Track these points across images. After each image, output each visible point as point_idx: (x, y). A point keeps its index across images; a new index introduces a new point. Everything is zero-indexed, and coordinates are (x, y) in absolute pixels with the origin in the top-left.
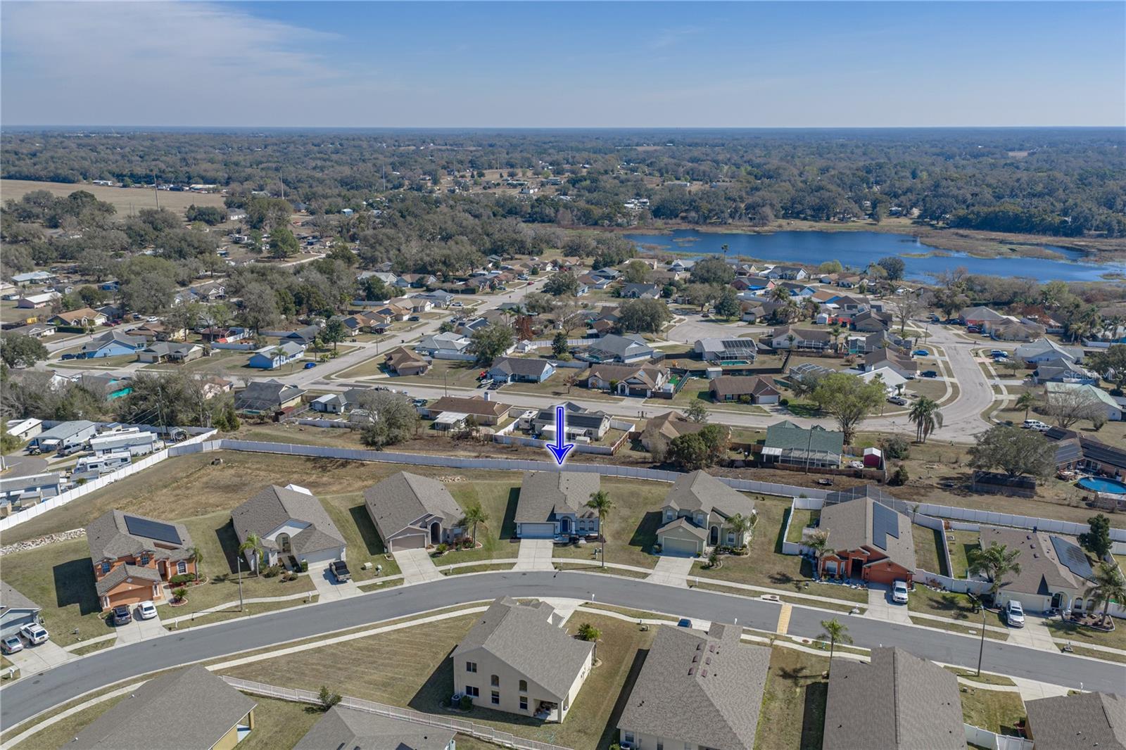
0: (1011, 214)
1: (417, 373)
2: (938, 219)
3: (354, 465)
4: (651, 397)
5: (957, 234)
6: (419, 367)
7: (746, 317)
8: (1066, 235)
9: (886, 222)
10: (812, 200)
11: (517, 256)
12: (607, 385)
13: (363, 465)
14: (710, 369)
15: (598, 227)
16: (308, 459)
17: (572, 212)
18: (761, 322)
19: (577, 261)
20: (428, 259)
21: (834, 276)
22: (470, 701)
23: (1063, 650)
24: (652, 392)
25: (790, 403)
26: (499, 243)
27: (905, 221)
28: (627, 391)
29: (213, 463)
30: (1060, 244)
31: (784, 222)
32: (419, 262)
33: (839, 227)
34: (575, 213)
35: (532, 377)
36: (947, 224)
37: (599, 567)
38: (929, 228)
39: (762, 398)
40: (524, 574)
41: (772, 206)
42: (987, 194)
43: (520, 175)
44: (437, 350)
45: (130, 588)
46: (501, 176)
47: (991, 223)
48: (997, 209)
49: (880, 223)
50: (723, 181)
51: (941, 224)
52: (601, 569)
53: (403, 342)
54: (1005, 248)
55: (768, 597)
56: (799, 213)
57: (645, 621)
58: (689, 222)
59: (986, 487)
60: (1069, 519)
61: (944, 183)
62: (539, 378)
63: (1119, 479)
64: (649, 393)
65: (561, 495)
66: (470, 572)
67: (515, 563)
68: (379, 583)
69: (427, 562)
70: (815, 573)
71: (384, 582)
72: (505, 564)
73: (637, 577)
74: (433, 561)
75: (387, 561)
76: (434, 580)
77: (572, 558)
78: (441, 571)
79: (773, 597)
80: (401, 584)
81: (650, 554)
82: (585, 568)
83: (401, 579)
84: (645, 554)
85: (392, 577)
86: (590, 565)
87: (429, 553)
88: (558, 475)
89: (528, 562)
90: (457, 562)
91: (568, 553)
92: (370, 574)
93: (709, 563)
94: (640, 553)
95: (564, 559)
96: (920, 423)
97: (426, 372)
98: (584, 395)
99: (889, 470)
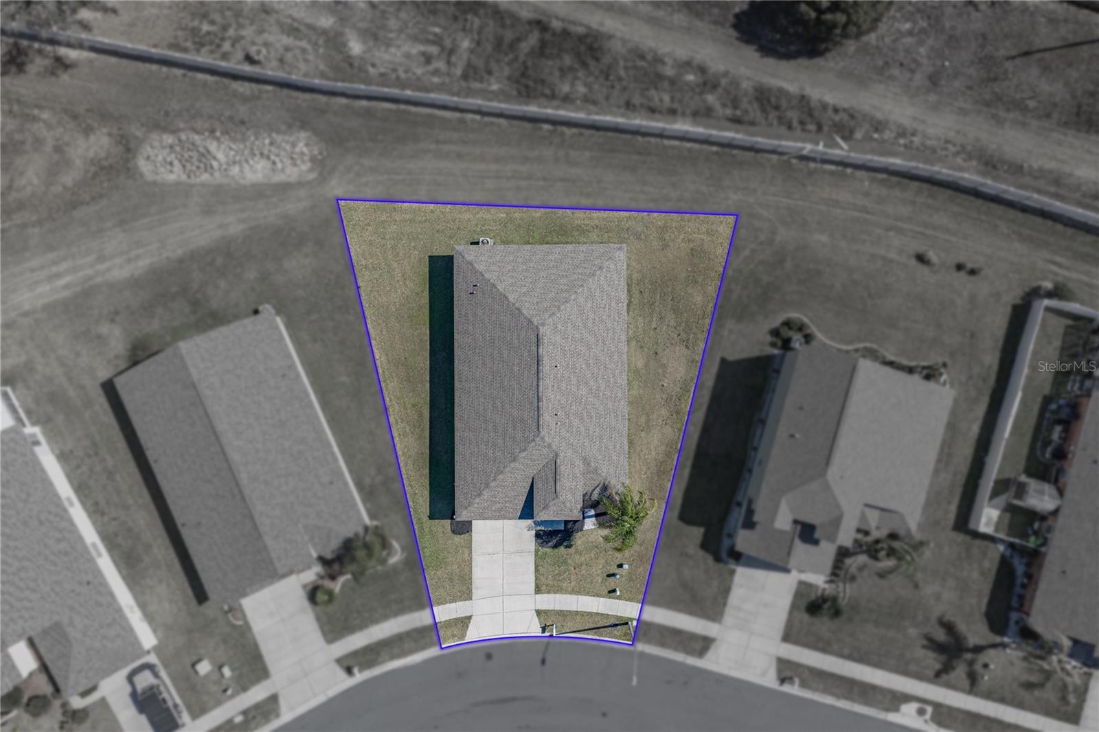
3: (39, 62)
65: (545, 451)
66: (393, 657)
67: (469, 618)
68: (239, 719)
69: (307, 622)
70: (1014, 616)
71: (245, 713)
72: (450, 623)
73: (690, 652)
74: (318, 619)
75: (234, 627)
76: (332, 692)
77: (573, 592)
78: (339, 661)
79: (921, 712)
80: (278, 715)
81: (718, 559)
82: (598, 626)
83: (274, 699)
84: (710, 559)
85: (257, 694)
86: (607, 616)
87: (304, 586)
88: (534, 348)
89: (492, 614)
90: (362, 626)
91: (565, 572)
92: (214, 688)
93: (824, 590)
94: (701, 553)
95: (557, 595)
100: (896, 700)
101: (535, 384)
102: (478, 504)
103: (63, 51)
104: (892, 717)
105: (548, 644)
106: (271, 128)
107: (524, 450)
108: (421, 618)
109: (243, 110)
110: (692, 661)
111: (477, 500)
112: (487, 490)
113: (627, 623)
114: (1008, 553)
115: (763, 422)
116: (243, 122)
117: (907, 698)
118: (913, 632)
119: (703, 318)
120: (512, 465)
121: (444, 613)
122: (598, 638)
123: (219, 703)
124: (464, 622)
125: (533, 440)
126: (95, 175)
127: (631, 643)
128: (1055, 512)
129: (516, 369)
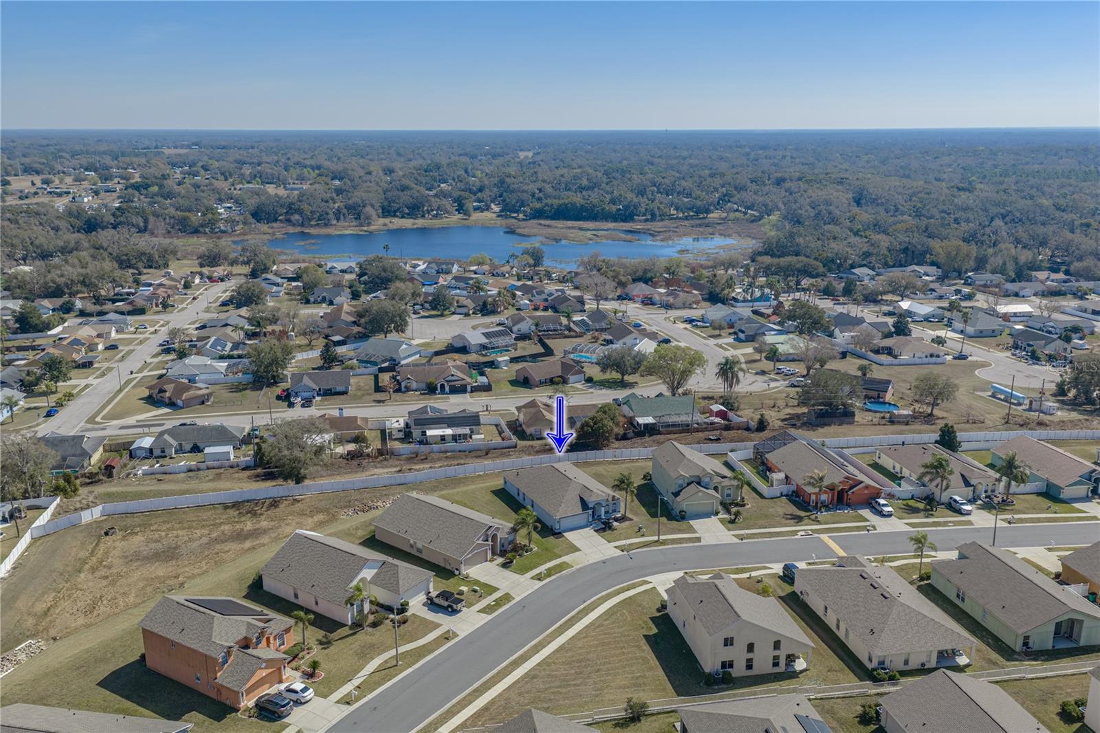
0: (578, 205)
1: (203, 403)
2: (517, 212)
3: (285, 502)
4: (472, 392)
5: (540, 224)
6: (204, 396)
7: (459, 310)
8: (624, 221)
9: (476, 216)
10: (405, 198)
11: (145, 271)
12: (424, 386)
13: (296, 501)
14: (500, 359)
15: (201, 235)
16: (226, 507)
17: (165, 219)
18: (473, 313)
19: (224, 271)
20: (63, 280)
21: (486, 268)
22: (730, 674)
23: (1010, 523)
24: (472, 387)
25: (595, 379)
26: (124, 257)
27: (487, 215)
28: (447, 389)
29: (106, 534)
30: (625, 229)
31: (387, 221)
32: (51, 284)
33: (437, 223)
34: (168, 221)
35: (340, 389)
36: (526, 216)
37: (657, 541)
38: (514, 220)
39: (572, 378)
40: (604, 562)
41: (373, 206)
42: (548, 189)
43: (57, 182)
44: (197, 375)
45: (264, 674)
46: (33, 184)
47: (564, 213)
48: (566, 201)
49: (471, 218)
50: (294, 183)
51: (521, 216)
52: (657, 542)
53: (132, 373)
54: (589, 234)
55: (803, 533)
56: (395, 212)
57: (754, 574)
58: (294, 225)
59: (822, 420)
60: (892, 434)
61: (508, 180)
62: (348, 390)
63: (881, 400)
64: (469, 388)
65: (578, 484)
66: (559, 572)
68: (493, 603)
69: (507, 573)
71: (495, 601)
73: (694, 543)
74: (511, 571)
75: (469, 581)
76: (535, 588)
77: (626, 539)
78: (533, 578)
79: (807, 533)
80: (513, 598)
81: (678, 521)
82: (646, 544)
83: (506, 594)
84: (675, 522)
85: (497, 595)
86: (646, 541)
87: (497, 565)
88: (553, 469)
90: (535, 567)
91: (615, 535)
92: (474, 596)
93: (730, 518)
94: (670, 522)
95: (619, 541)
96: (726, 380)
97: (212, 399)
98: (407, 399)
99: (752, 419)
100: (795, 533)
101: (560, 473)
102: (561, 509)
104: (798, 537)
105: (629, 554)
107: (569, 487)
110: (697, 544)
112: (562, 504)
114: (788, 497)
116: (386, 495)
117: (798, 531)
118: (778, 518)
120: (567, 494)
123: (478, 601)
125: (571, 482)
128: (787, 477)
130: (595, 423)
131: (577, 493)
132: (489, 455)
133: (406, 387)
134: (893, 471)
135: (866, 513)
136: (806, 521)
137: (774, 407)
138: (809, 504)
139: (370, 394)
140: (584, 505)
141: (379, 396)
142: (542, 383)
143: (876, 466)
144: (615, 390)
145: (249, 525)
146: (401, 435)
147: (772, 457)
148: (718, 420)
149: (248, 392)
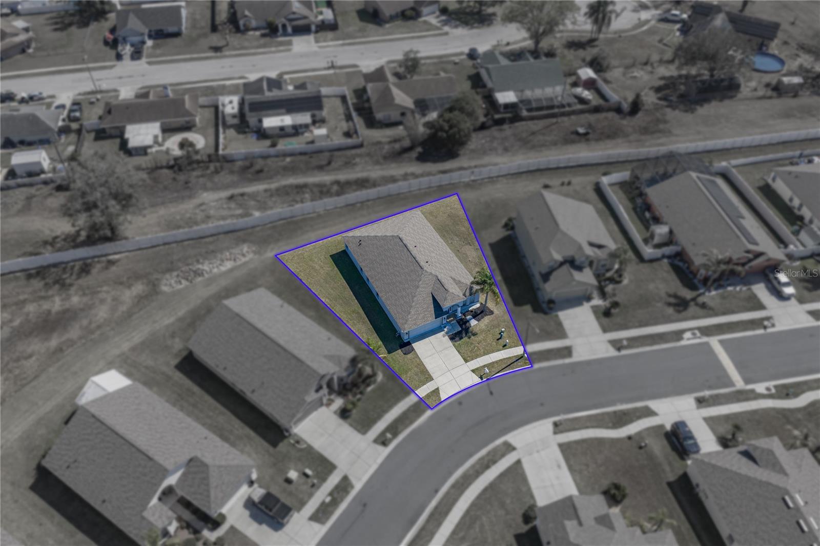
3: (98, 266)
4: (317, 32)
6: (22, 43)
12: (264, 23)
13: (111, 263)
16: (29, 276)
24: (316, 26)
25: (450, 5)
28: (289, 30)
35: (172, 29)
39: (425, 10)
40: (460, 402)
52: (521, 360)
55: (690, 335)
57: (635, 428)
62: (180, 29)
64: (313, 28)
65: (430, 277)
66: (406, 426)
67: (438, 389)
68: (328, 499)
69: (346, 430)
70: (696, 281)
71: (331, 494)
72: (428, 396)
73: (563, 357)
74: (351, 425)
75: (301, 450)
76: (380, 460)
77: (485, 354)
78: (376, 441)
79: (694, 334)
80: (352, 487)
81: (545, 313)
82: (509, 364)
83: (345, 479)
84: (542, 315)
85: (333, 480)
86: (510, 358)
87: (335, 412)
88: (401, 243)
89: (449, 381)
90: (379, 417)
91: (475, 348)
92: (305, 488)
93: (605, 305)
94: (535, 315)
95: (477, 359)
96: (596, 21)
97: (33, 45)
98: (246, 44)
99: (625, 99)
100: (678, 335)
101: (409, 254)
102: (411, 318)
103: (111, 257)
104: (683, 343)
105: (488, 384)
106: (228, 249)
107: (420, 280)
108: (411, 400)
109: (211, 247)
110: (567, 361)
111: (409, 317)
112: (412, 309)
113: (522, 357)
114: (670, 261)
115: (524, 257)
116: (213, 251)
117: (683, 331)
118: (659, 305)
119: (470, 234)
120: (418, 290)
121: (423, 391)
122: (512, 370)
123: (311, 495)
124: (436, 392)
125: (422, 274)
126: (139, 301)
127: (530, 366)
128: (671, 232)
129: (397, 256)
130: (451, 127)
131: (429, 290)
132: (333, 165)
133: (245, 25)
134: (788, 203)
135: (760, 290)
136: (692, 309)
137: (646, 64)
138: (695, 275)
139: (205, 35)
140: (438, 310)
141: (215, 40)
142: (392, 18)
143: (768, 191)
144: (472, 28)
145: (56, 304)
146: (236, 121)
147: (654, 194)
148: (586, 94)
149: (74, 29)
